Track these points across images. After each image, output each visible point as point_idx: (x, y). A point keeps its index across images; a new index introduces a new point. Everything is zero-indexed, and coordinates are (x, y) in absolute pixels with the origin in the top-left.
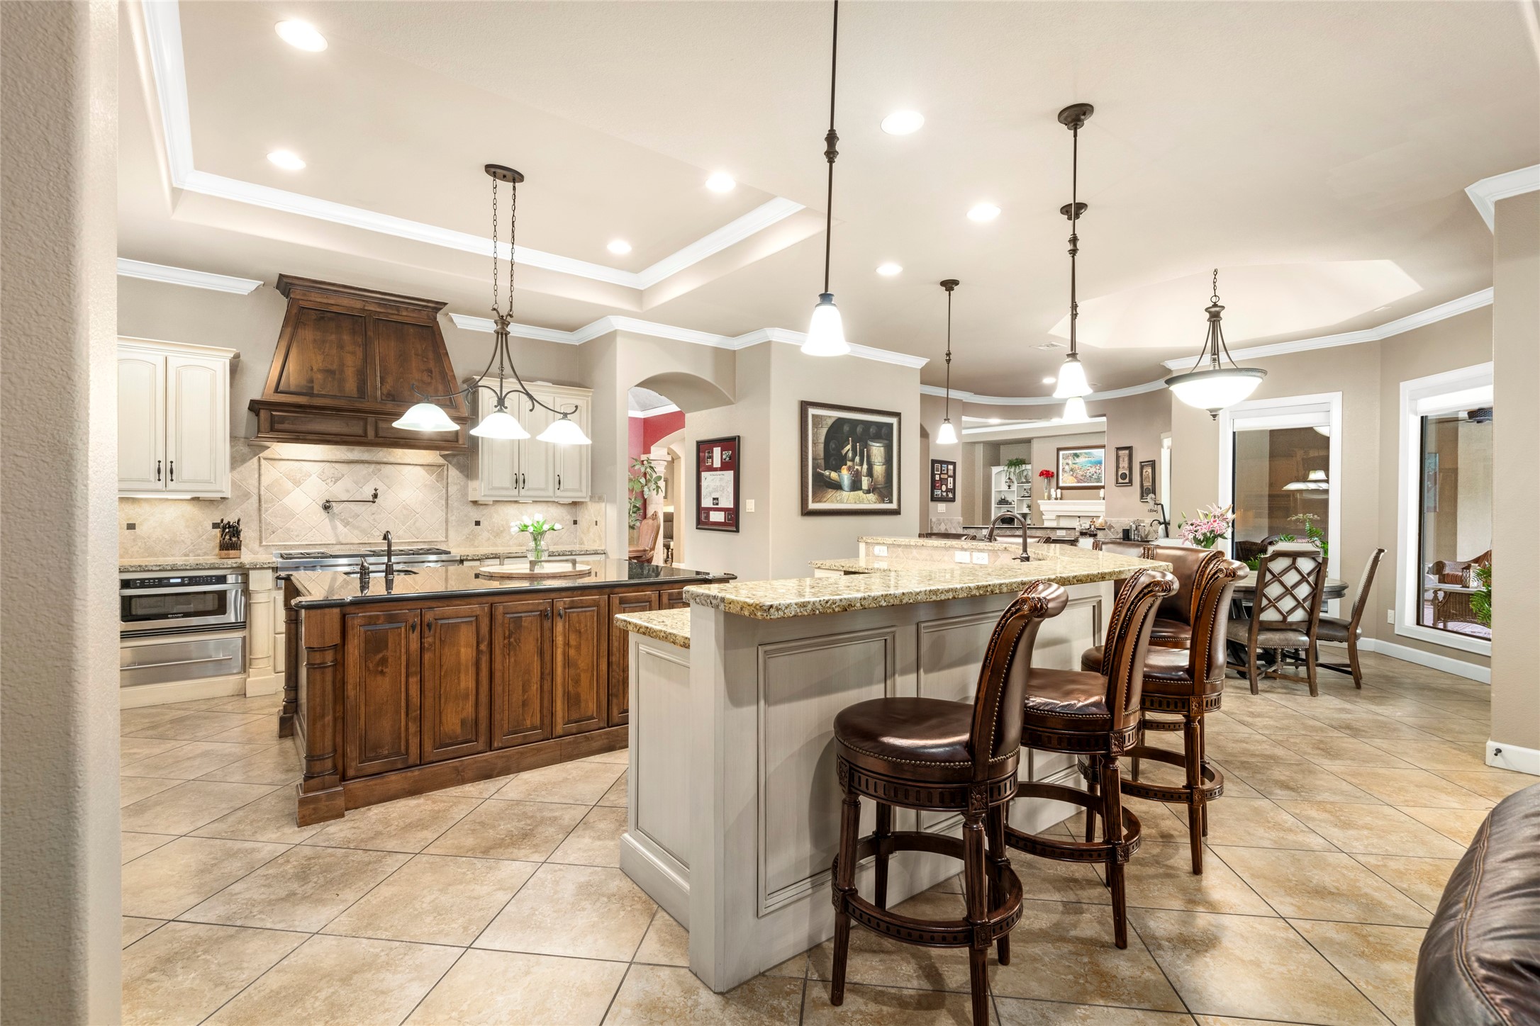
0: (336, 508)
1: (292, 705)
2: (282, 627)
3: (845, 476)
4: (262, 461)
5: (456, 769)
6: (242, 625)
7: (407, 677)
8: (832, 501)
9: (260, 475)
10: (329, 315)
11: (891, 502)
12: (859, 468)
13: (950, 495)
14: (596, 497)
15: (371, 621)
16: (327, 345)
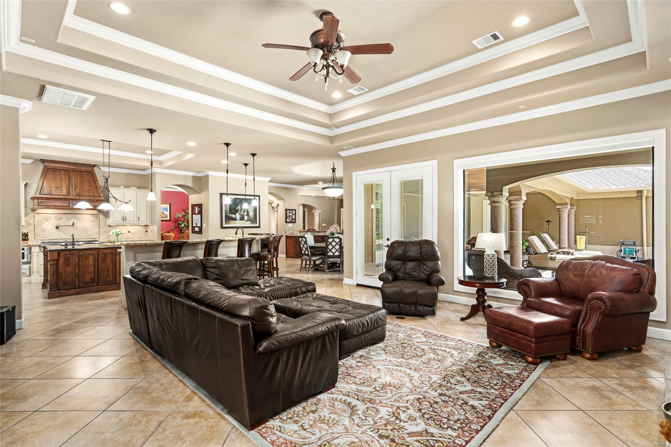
0: (60, 228)
1: (46, 280)
2: (42, 262)
3: (238, 216)
4: (35, 214)
5: (89, 289)
6: (29, 263)
7: (75, 267)
8: (232, 224)
9: (34, 218)
10: (57, 170)
11: (256, 224)
12: (243, 213)
13: (294, 221)
14: (152, 224)
15: (66, 255)
16: (57, 179)
